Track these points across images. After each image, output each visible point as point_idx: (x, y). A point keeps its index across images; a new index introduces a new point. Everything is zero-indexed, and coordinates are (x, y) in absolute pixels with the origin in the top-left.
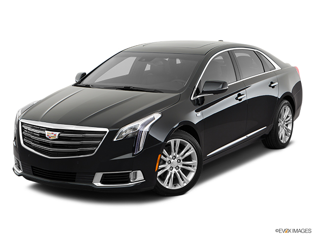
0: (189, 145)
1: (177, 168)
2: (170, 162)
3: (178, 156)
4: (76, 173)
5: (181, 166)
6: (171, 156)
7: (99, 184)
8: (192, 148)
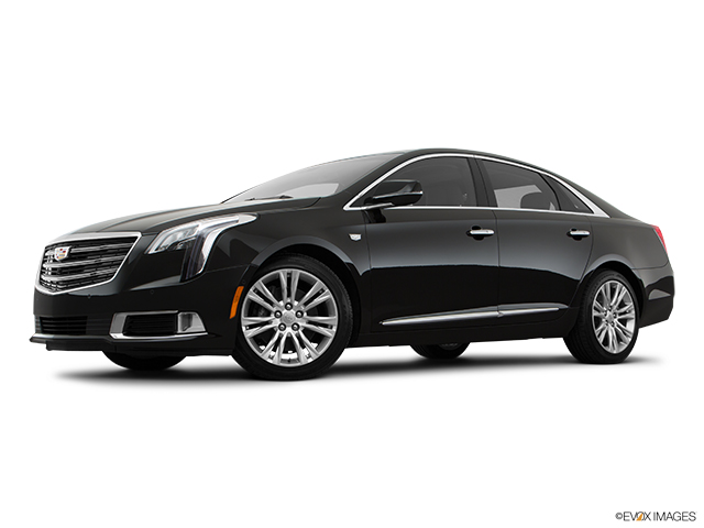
0: (319, 284)
1: (295, 327)
2: (278, 315)
3: (296, 303)
4: (86, 318)
5: (303, 324)
6: (281, 303)
7: (120, 336)
8: (327, 290)
